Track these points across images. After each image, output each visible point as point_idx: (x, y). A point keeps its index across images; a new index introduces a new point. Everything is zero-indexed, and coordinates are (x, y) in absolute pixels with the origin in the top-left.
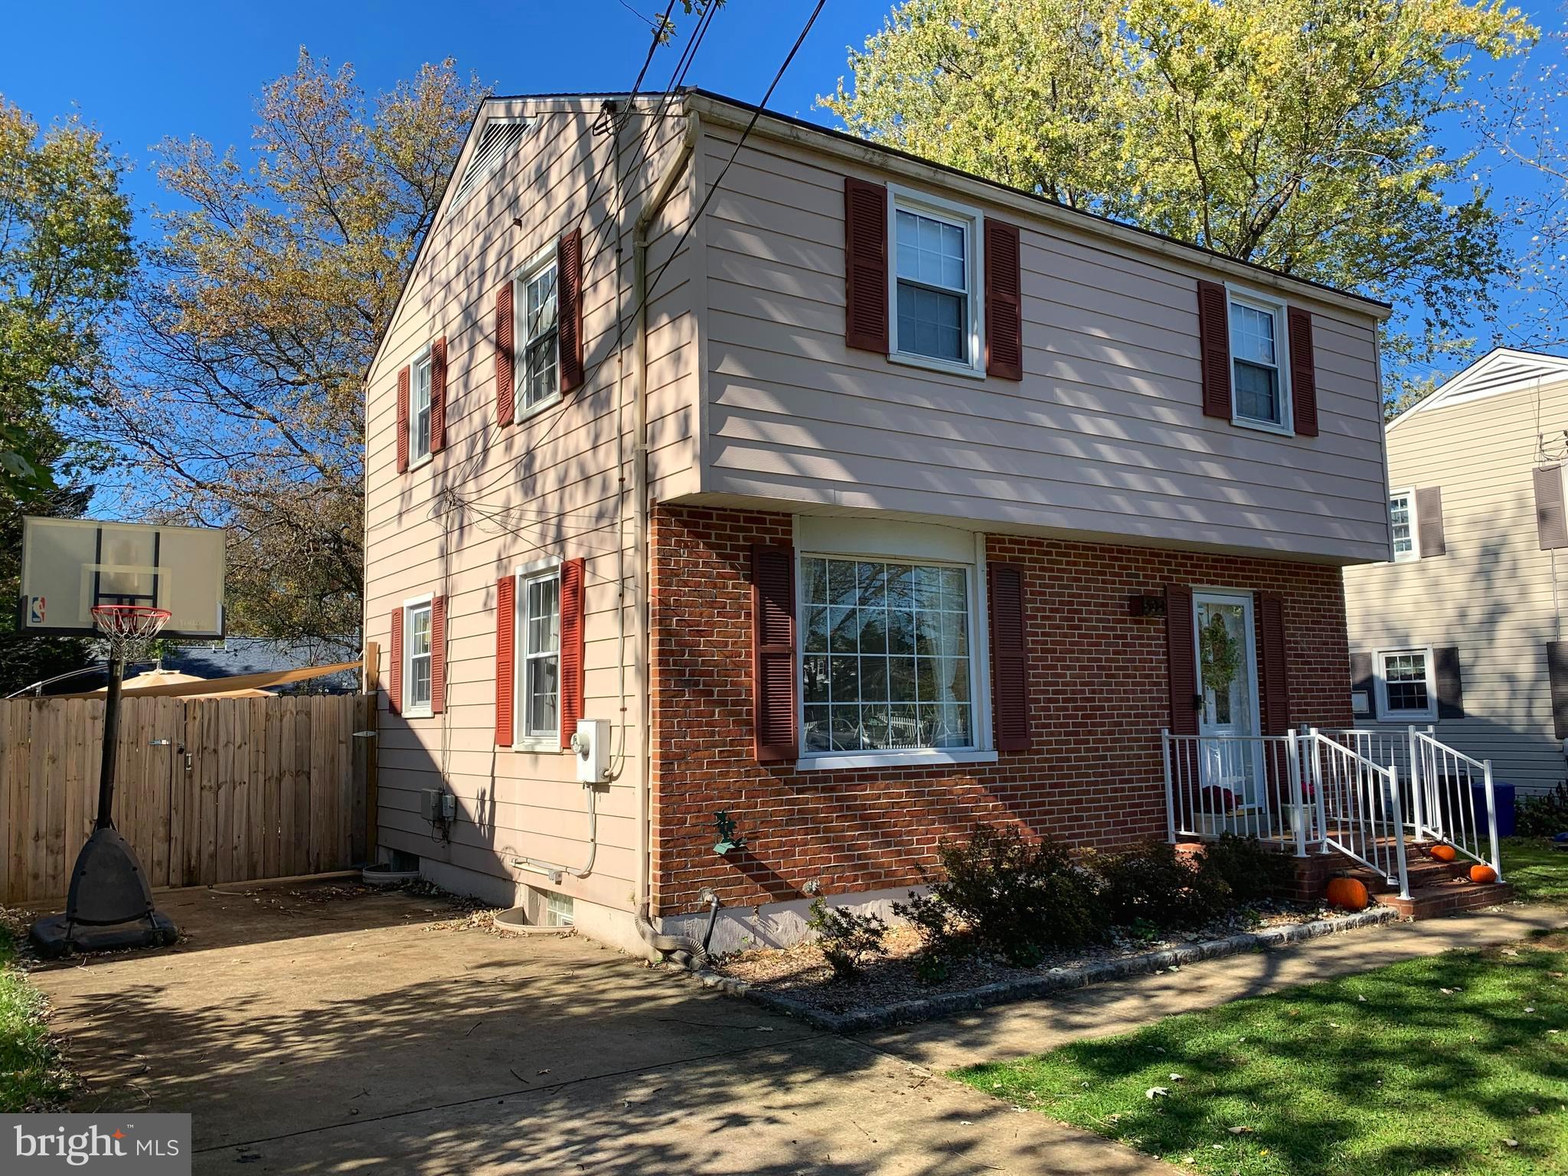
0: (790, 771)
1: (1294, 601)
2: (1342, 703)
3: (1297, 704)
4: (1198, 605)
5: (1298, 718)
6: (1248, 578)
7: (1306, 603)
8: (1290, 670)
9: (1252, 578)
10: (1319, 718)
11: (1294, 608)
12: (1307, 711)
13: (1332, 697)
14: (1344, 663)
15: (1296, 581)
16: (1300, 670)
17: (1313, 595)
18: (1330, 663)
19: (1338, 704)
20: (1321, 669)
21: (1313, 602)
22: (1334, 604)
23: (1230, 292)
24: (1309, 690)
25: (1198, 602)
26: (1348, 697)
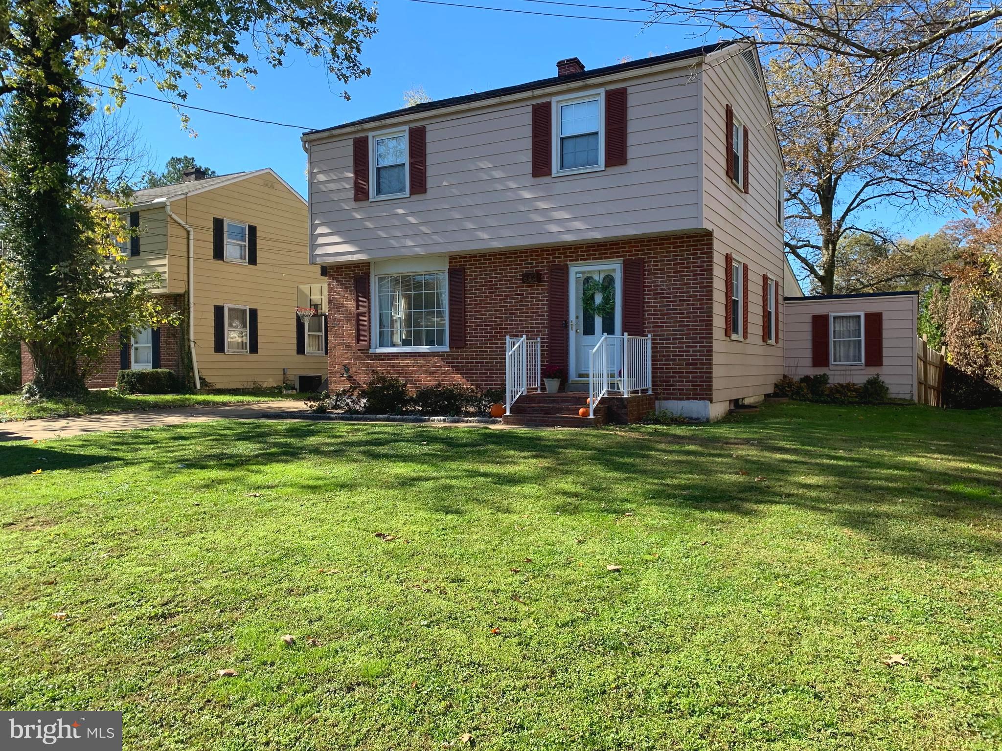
0: (369, 353)
1: (657, 261)
2: (700, 321)
3: (653, 323)
4: (577, 273)
5: (654, 331)
6: (615, 253)
7: (669, 260)
8: (649, 303)
9: (619, 252)
10: (674, 330)
11: (657, 265)
12: (662, 327)
13: (689, 317)
14: (706, 295)
15: (661, 249)
16: (658, 302)
17: (678, 255)
18: (690, 296)
19: (696, 321)
20: (680, 301)
21: (676, 260)
22: (699, 258)
23: (558, 102)
24: (667, 314)
25: (576, 271)
26: (708, 316)
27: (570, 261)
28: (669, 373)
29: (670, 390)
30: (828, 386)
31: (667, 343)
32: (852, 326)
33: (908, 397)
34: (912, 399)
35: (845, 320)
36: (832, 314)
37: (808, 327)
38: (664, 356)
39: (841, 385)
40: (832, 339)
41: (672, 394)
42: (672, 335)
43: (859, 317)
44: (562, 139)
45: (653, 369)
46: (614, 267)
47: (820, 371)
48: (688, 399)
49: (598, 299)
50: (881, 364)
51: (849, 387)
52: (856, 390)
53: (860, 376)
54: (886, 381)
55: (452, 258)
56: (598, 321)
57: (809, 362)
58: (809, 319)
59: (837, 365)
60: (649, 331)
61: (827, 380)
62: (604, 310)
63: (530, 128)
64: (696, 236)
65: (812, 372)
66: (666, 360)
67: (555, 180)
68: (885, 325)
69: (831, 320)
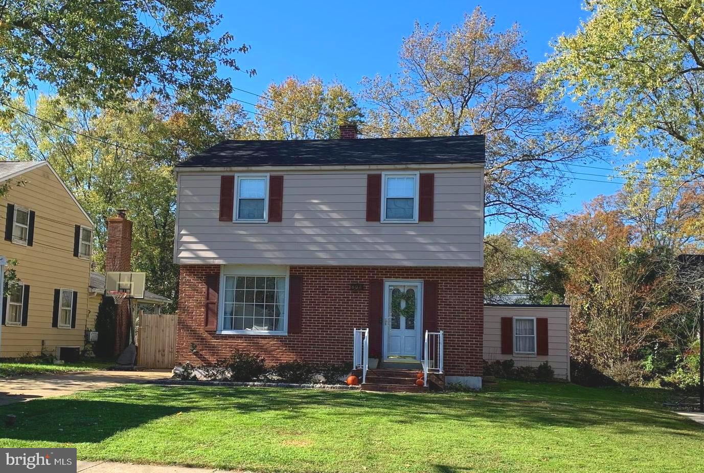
0: (215, 334)
1: (447, 283)
2: (476, 324)
3: (444, 324)
4: (390, 286)
5: (445, 329)
6: (418, 275)
7: (455, 284)
8: (441, 310)
9: (421, 275)
10: (458, 330)
11: (447, 286)
12: (450, 327)
13: (468, 322)
14: (479, 308)
15: (449, 275)
16: (448, 310)
17: (461, 281)
18: (469, 308)
19: (473, 324)
20: (462, 310)
21: (460, 284)
22: (475, 284)
23: (386, 175)
24: (453, 318)
25: (389, 285)
26: (480, 322)
27: (385, 277)
28: (455, 357)
29: (455, 369)
30: (514, 368)
31: (453, 338)
32: (528, 326)
33: (564, 378)
34: (567, 379)
35: (523, 322)
36: (515, 318)
37: (499, 326)
38: (451, 346)
39: (524, 368)
40: (515, 335)
41: (457, 372)
42: (457, 332)
43: (532, 320)
44: (387, 199)
45: (444, 354)
46: (417, 286)
47: (508, 357)
48: (468, 375)
49: (403, 305)
50: (547, 355)
51: (528, 370)
52: (534, 372)
53: (536, 362)
54: (552, 366)
55: (293, 268)
56: (403, 320)
57: (499, 351)
58: (500, 320)
59: (518, 354)
60: (441, 329)
61: (513, 364)
62: (407, 312)
63: (366, 189)
64: (473, 270)
65: (503, 358)
66: (453, 349)
67: (381, 225)
68: (550, 327)
69: (514, 322)
